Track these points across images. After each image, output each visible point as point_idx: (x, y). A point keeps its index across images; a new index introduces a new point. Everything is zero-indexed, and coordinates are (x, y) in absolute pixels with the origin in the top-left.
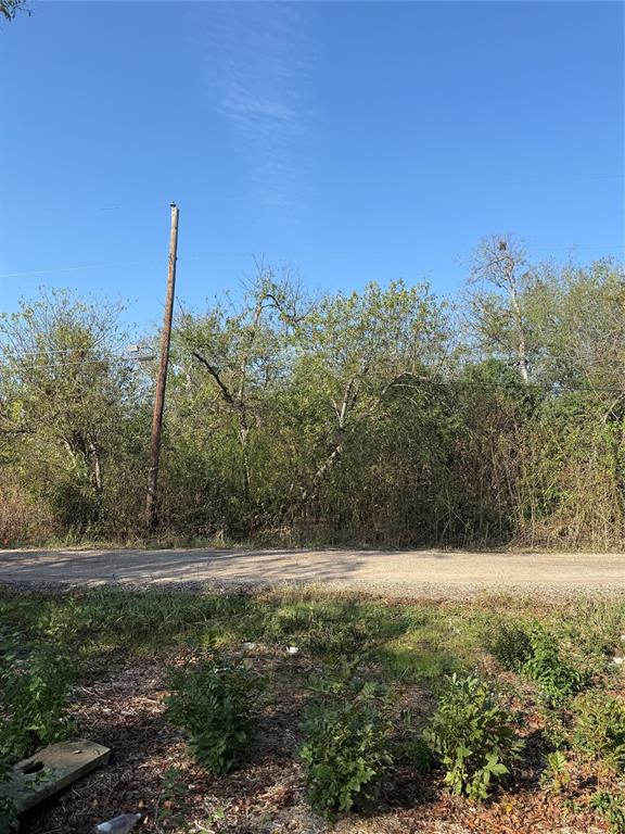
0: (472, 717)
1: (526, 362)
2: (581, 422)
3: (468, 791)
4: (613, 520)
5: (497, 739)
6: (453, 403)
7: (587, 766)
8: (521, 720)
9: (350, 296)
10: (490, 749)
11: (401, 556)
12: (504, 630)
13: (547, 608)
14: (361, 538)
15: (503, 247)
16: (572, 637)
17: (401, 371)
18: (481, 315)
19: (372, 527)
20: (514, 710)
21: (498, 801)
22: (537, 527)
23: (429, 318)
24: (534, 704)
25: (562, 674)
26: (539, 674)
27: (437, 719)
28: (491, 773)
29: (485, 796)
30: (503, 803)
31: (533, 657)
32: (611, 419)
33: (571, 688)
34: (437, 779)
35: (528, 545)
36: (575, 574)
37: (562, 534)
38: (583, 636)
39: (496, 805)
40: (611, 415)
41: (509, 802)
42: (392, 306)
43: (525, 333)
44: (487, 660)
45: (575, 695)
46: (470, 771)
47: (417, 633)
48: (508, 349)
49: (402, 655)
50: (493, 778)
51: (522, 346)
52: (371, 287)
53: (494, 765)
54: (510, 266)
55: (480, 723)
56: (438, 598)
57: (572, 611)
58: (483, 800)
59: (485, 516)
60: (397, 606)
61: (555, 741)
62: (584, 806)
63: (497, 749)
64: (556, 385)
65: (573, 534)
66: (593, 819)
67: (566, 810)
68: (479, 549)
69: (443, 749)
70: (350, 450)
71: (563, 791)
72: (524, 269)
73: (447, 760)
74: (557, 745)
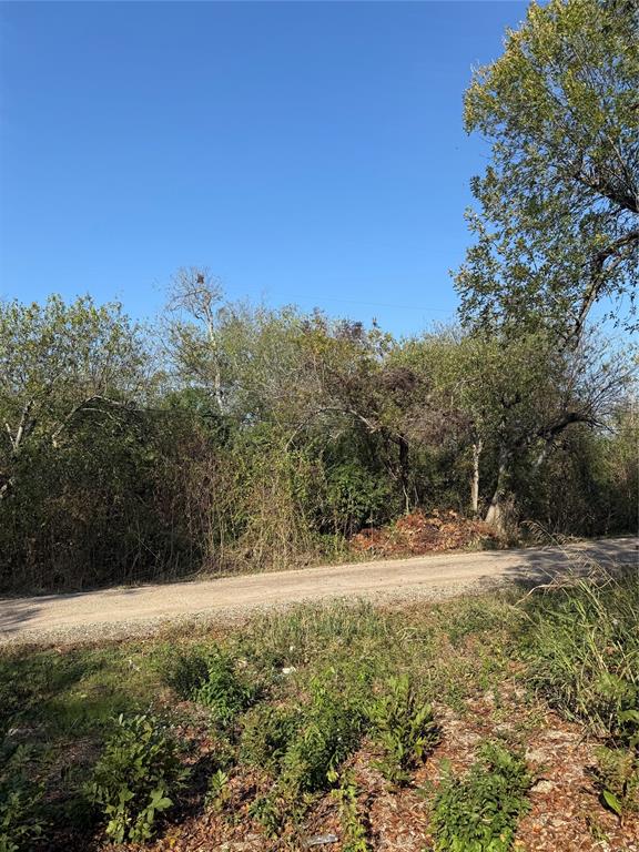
0: (136, 756)
1: (221, 393)
2: (267, 451)
3: (131, 835)
4: (291, 539)
5: (163, 772)
6: (149, 431)
7: (250, 778)
8: (192, 748)
9: (29, 307)
10: (155, 785)
11: (82, 598)
12: (182, 660)
13: (226, 630)
14: (37, 582)
15: (201, 279)
16: (248, 655)
17: (90, 395)
18: (180, 343)
19: (51, 568)
20: (187, 738)
21: (161, 837)
22: (227, 552)
23: (122, 340)
24: (207, 729)
25: (234, 693)
26: (213, 697)
27: (100, 767)
28: (155, 810)
29: (149, 835)
30: (167, 837)
31: (208, 681)
32: (292, 448)
33: (242, 704)
34: (98, 834)
35: (216, 570)
36: (256, 594)
37: (248, 556)
38: (258, 652)
39: (160, 842)
40: (291, 444)
41: (173, 835)
42: (80, 323)
43: (220, 365)
44: (165, 694)
45: (245, 712)
46: (134, 814)
47: (92, 679)
48: (205, 379)
49: (74, 706)
50: (158, 815)
51: (217, 378)
52: (54, 299)
53: (160, 801)
54: (208, 298)
55: (144, 760)
56: (118, 638)
57: (249, 630)
58: (147, 840)
59: (176, 546)
60: (73, 652)
61: (222, 759)
62: (244, 816)
63: (162, 783)
64: (249, 416)
65: (257, 556)
66: (251, 827)
67: (227, 825)
68: (168, 580)
69: (104, 799)
70: (25, 482)
71: (225, 808)
72: (221, 305)
73: (109, 810)
74: (224, 764)
